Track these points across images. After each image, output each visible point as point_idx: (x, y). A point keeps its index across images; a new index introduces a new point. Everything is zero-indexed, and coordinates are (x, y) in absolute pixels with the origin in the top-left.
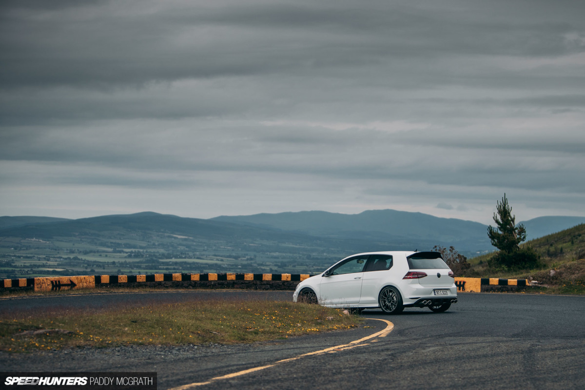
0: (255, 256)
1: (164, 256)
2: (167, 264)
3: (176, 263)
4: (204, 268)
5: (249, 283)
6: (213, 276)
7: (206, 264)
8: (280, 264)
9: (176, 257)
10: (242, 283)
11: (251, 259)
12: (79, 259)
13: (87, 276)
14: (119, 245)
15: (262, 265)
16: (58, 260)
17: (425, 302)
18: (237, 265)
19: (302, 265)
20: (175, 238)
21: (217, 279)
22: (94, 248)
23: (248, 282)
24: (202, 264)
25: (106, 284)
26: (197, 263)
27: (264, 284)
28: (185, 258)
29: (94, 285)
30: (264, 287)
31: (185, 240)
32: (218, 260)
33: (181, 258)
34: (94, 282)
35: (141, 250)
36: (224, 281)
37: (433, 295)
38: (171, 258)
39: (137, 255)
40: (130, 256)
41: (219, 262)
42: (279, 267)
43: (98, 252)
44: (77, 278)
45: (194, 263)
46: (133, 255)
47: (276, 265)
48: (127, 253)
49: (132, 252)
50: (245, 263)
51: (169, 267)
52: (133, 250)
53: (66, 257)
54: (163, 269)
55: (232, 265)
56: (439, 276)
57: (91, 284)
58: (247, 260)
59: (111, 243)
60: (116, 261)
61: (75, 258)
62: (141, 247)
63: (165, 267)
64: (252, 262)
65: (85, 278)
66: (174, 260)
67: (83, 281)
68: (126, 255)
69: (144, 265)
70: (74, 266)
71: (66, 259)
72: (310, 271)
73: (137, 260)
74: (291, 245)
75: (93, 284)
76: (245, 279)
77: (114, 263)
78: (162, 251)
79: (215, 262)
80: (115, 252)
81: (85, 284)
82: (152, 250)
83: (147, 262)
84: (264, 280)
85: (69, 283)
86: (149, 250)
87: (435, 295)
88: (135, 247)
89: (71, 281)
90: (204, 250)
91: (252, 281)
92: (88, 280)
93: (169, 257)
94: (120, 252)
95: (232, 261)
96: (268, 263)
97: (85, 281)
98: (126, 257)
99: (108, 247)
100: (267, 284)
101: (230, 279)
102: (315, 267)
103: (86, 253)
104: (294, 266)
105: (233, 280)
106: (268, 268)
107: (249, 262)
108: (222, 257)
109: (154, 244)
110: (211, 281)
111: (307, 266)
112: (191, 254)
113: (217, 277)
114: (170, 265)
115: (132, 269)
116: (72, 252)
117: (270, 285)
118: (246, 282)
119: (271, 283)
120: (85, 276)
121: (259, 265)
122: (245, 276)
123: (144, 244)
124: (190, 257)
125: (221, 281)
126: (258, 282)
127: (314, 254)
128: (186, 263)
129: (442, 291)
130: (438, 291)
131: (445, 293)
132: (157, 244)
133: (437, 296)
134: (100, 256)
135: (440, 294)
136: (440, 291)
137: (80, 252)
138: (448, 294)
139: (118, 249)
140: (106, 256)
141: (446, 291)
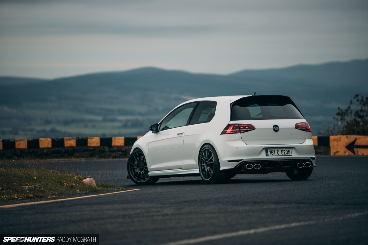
5: (95, 149)
6: (45, 143)
10: (85, 150)
12: (58, 132)
14: (110, 111)
17: (249, 166)
21: (50, 146)
22: (77, 116)
23: (92, 149)
27: (114, 151)
30: (114, 155)
36: (60, 149)
37: (263, 156)
39: (135, 124)
40: (125, 126)
43: (83, 121)
46: (129, 123)
48: (121, 121)
49: (127, 121)
52: (130, 118)
53: (39, 128)
56: (276, 128)
59: (101, 109)
61: (53, 131)
62: (140, 114)
68: (119, 124)
71: (40, 132)
76: (89, 145)
80: (105, 120)
84: (114, 146)
87: (267, 155)
88: (131, 113)
91: (99, 147)
94: (113, 120)
98: (120, 128)
100: (119, 151)
101: (68, 145)
103: (67, 123)
105: (72, 147)
110: (43, 149)
113: (51, 143)
116: (48, 122)
117: (122, 151)
118: (90, 148)
119: (123, 149)
122: (89, 140)
123: (143, 109)
125: (57, 149)
126: (106, 149)
129: (280, 150)
130: (273, 150)
131: (286, 153)
132: (160, 108)
133: (271, 157)
134: (86, 126)
135: (277, 155)
136: (276, 151)
137: (58, 122)
138: (291, 154)
139: (110, 117)
140: (94, 127)
141: (287, 150)
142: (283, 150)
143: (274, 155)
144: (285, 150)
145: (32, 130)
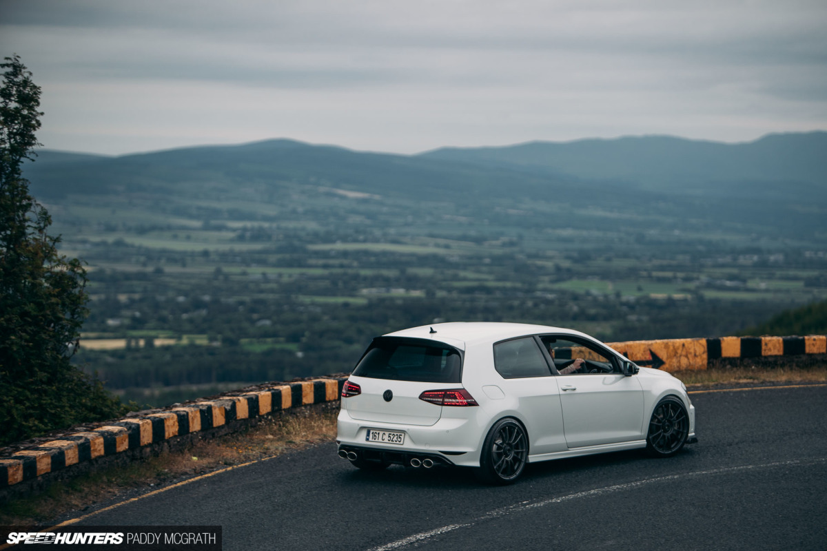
0: (521, 237)
1: (316, 237)
2: (325, 255)
3: (345, 254)
4: (410, 264)
7: (412, 255)
8: (575, 255)
9: (344, 239)
11: (512, 244)
12: (126, 245)
13: (689, 340)
14: (216, 213)
15: (536, 256)
16: (80, 246)
18: (480, 258)
19: (626, 256)
20: (343, 198)
22: (160, 219)
24: (402, 255)
25: (734, 359)
26: (392, 253)
28: (365, 241)
29: (705, 362)
31: (364, 201)
32: (437, 245)
33: (355, 241)
34: (705, 356)
35: (266, 225)
37: (361, 440)
38: (333, 242)
39: (258, 236)
40: (241, 238)
41: (441, 251)
42: (575, 261)
43: (169, 228)
44: (667, 346)
45: (384, 253)
46: (248, 234)
47: (568, 258)
48: (234, 230)
49: (245, 229)
50: (499, 252)
51: (331, 262)
52: (249, 224)
53: (96, 239)
54: (316, 266)
55: (470, 258)
57: (698, 360)
58: (504, 245)
59: (199, 208)
60: (211, 247)
61: (119, 243)
62: (266, 218)
63: (321, 262)
64: (515, 249)
65: (683, 345)
66: (339, 246)
67: (679, 352)
68: (231, 235)
69: (273, 258)
70: (117, 260)
71: (97, 244)
72: (645, 270)
73: (258, 246)
74: (599, 213)
75: (702, 360)
77: (206, 254)
78: (312, 226)
79: (430, 250)
80: (207, 228)
81: (684, 361)
82: (291, 225)
83: (280, 250)
85: (648, 357)
86: (284, 224)
87: (367, 440)
88: (251, 217)
89: (653, 354)
90: (407, 225)
92: (692, 351)
93: (328, 239)
94: (220, 228)
95: (469, 248)
96: (549, 253)
97: (684, 353)
98: (232, 240)
99: (191, 217)
102: (656, 262)
103: (142, 231)
104: (609, 259)
106: (549, 264)
107: (508, 250)
108: (446, 237)
109: (294, 212)
111: (637, 258)
112: (377, 233)
114: (333, 257)
115: (248, 265)
116: (110, 229)
120: (683, 340)
121: (530, 256)
123: (271, 211)
124: (376, 241)
127: (653, 233)
128: (366, 253)
129: (387, 433)
130: (377, 432)
131: (395, 439)
132: (300, 209)
133: (372, 443)
134: (175, 237)
135: (381, 441)
136: (381, 433)
137: (129, 230)
138: (401, 443)
139: (213, 222)
140: (188, 238)
141: (399, 434)
142: (392, 433)
143: (377, 440)
144: (395, 434)
145: (84, 242)
